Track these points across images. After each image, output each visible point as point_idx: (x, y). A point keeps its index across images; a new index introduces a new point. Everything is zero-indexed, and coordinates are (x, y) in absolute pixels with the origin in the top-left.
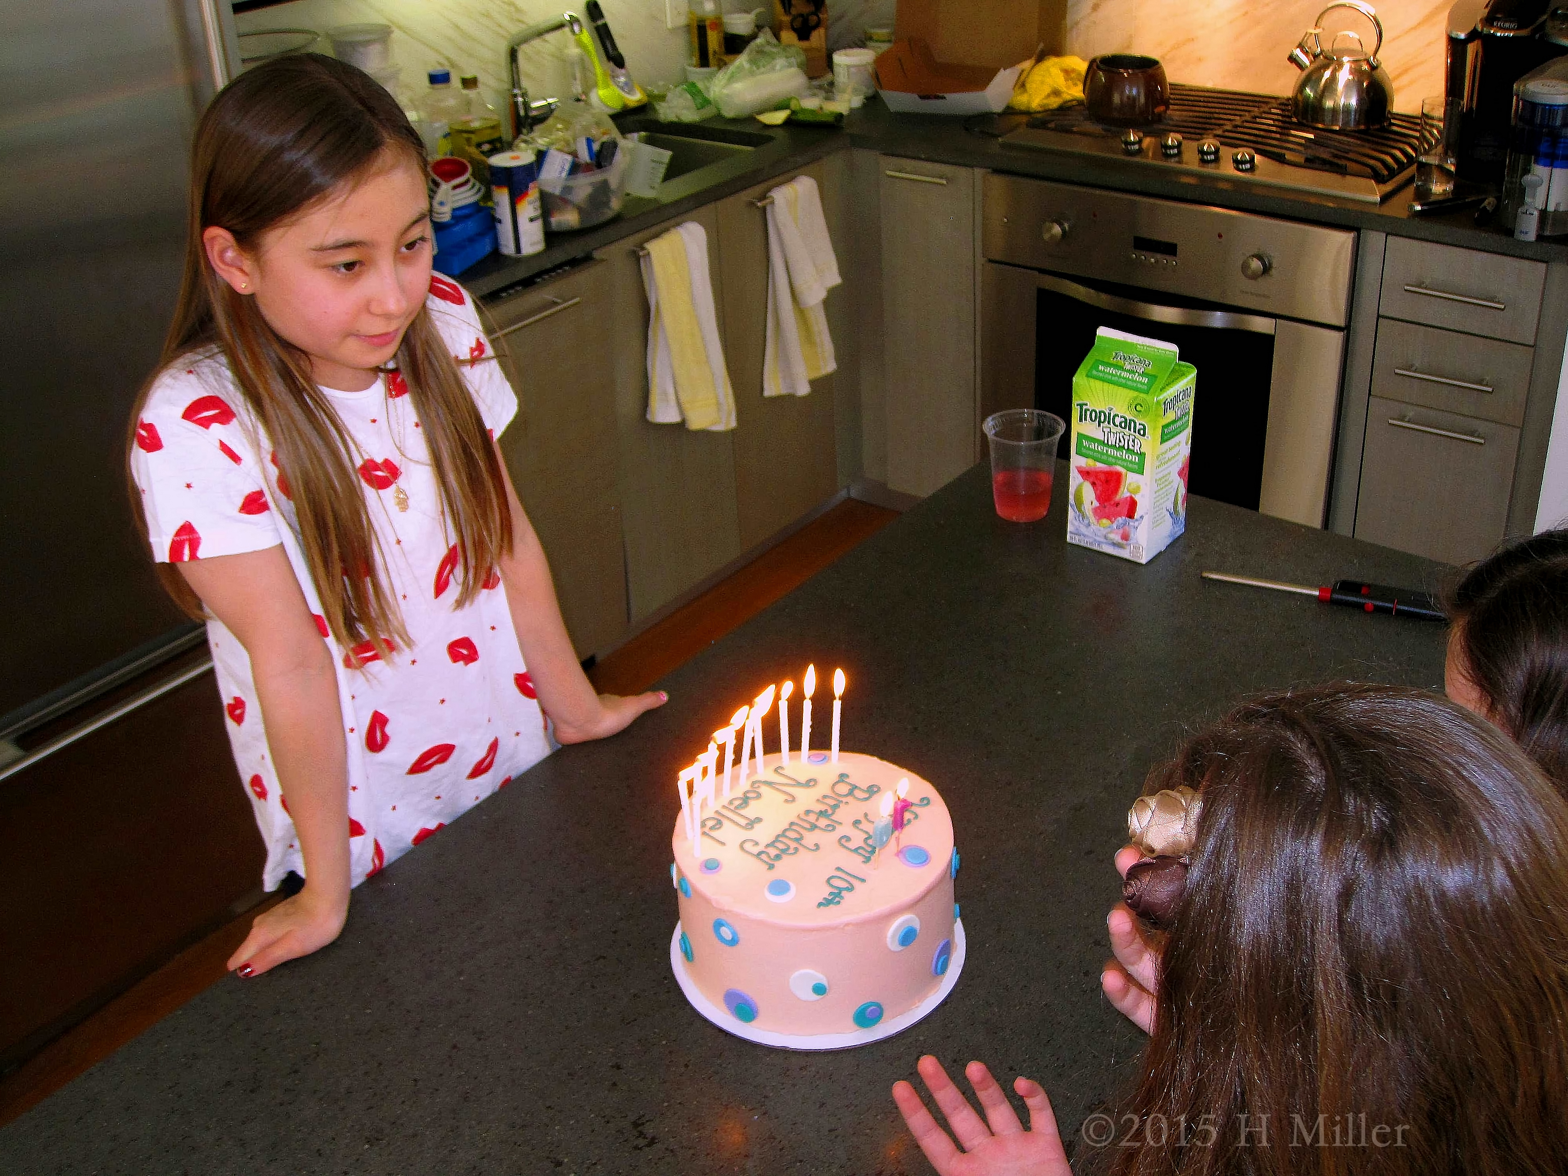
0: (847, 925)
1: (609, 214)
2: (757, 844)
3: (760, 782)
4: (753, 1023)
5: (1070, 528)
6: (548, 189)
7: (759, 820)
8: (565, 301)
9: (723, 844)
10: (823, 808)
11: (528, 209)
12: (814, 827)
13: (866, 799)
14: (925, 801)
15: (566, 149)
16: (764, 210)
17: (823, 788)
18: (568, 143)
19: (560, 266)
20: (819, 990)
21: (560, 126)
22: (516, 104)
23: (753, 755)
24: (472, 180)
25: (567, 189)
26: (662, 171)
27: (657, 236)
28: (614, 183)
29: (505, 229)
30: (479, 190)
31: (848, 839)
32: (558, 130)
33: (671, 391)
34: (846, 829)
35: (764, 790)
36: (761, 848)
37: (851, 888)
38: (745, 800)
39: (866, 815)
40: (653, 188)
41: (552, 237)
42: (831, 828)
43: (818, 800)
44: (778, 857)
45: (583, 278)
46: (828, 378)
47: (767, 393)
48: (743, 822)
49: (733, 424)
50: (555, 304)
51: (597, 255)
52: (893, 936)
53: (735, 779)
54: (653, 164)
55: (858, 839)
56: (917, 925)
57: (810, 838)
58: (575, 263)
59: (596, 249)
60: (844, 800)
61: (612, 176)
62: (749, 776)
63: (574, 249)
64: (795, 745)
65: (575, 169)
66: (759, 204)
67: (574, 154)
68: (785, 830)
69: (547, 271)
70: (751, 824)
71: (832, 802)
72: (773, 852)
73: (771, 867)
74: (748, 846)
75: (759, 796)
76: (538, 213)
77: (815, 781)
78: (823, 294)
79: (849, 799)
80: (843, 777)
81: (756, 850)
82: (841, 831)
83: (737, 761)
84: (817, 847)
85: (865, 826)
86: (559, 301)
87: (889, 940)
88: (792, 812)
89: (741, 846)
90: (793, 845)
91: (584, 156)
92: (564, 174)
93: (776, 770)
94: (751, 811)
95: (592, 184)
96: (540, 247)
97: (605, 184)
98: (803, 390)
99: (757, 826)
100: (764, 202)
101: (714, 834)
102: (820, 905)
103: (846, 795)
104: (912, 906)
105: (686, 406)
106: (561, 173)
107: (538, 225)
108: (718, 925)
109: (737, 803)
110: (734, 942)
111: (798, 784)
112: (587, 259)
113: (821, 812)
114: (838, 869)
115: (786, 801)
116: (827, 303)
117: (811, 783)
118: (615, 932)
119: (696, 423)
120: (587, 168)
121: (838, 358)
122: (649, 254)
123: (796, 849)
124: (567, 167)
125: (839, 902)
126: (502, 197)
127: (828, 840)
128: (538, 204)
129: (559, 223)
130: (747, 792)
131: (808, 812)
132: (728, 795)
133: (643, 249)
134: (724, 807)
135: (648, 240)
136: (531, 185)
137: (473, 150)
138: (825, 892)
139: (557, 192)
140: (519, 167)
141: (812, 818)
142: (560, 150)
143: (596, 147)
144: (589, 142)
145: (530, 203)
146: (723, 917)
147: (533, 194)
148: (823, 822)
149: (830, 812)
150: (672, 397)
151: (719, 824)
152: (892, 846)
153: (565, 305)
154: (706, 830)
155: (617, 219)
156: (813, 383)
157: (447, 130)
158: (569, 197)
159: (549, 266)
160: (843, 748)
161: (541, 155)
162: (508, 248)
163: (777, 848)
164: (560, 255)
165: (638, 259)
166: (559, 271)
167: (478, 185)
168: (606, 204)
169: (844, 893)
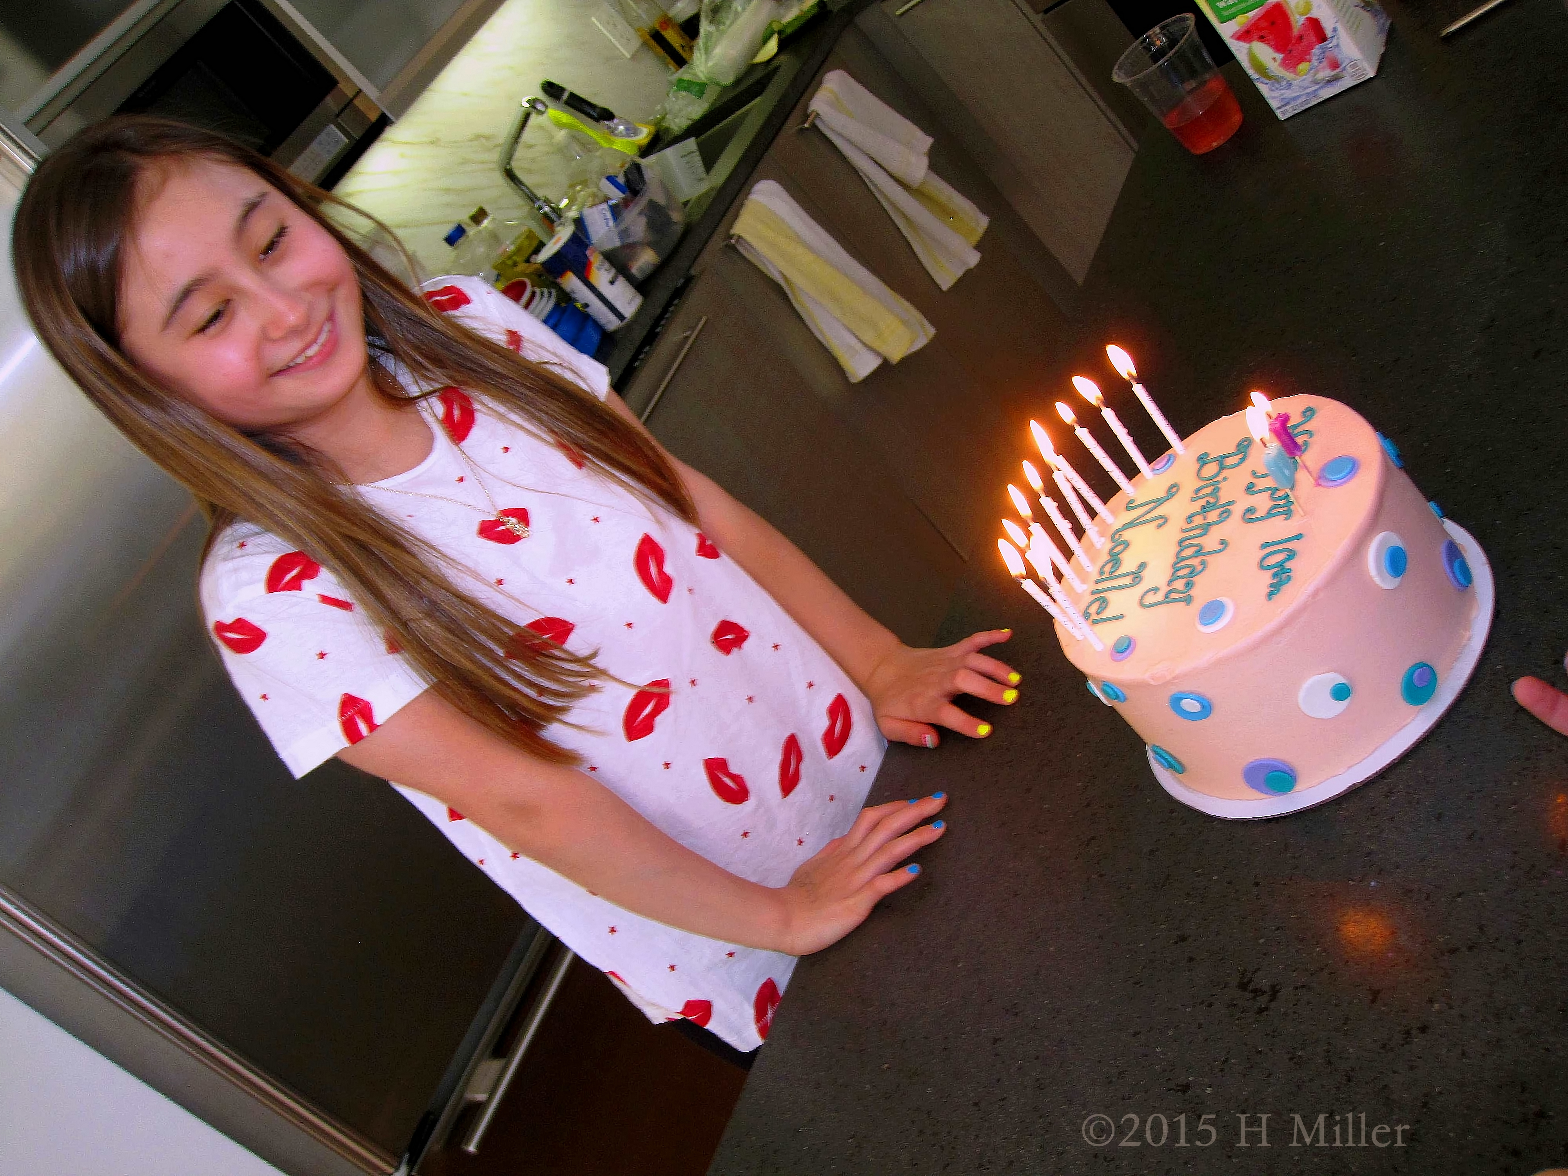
0: (1315, 594)
1: (679, 229)
2: (1155, 590)
3: (1119, 530)
4: (1298, 787)
5: (1274, 104)
6: (608, 247)
7: (1143, 566)
8: (693, 329)
9: (1120, 617)
10: (1203, 502)
11: (601, 276)
12: (1206, 528)
13: (1243, 460)
14: (1309, 413)
15: (597, 201)
16: (814, 126)
17: (1189, 484)
18: (594, 195)
19: (669, 303)
20: (1341, 693)
21: (578, 188)
22: (546, 215)
23: (1092, 513)
24: (538, 290)
25: (624, 234)
26: (697, 159)
27: (736, 216)
28: (661, 200)
29: (597, 308)
30: (550, 294)
31: (1250, 510)
32: (579, 192)
33: (853, 341)
34: (1243, 502)
35: (1127, 535)
36: (1164, 589)
37: (1291, 554)
38: (1115, 559)
39: (1254, 474)
40: (700, 180)
41: (642, 286)
42: (1226, 513)
43: (1193, 500)
44: (1189, 585)
45: (695, 298)
46: (988, 232)
47: (945, 287)
48: (1127, 580)
49: (931, 331)
50: (687, 338)
51: (693, 272)
52: (1379, 572)
53: (1090, 550)
54: (687, 159)
55: (1262, 502)
56: (1396, 541)
57: (1210, 542)
58: (679, 293)
59: (690, 267)
60: (1219, 478)
61: (654, 192)
62: (1102, 534)
63: (672, 280)
64: (1131, 471)
65: (616, 211)
66: (806, 125)
67: (607, 199)
68: (1179, 553)
69: (661, 317)
70: (1137, 576)
71: (1208, 490)
72: (1179, 584)
73: (1188, 600)
74: (1150, 599)
75: (1127, 544)
76: (613, 271)
77: (1174, 485)
78: (924, 162)
79: (1226, 473)
80: (1203, 460)
81: (1160, 597)
82: (1238, 510)
83: (1079, 531)
84: (1223, 542)
85: (1262, 484)
86: (688, 333)
87: (1377, 580)
88: (1173, 532)
89: (1143, 605)
90: (1195, 562)
91: (616, 195)
92: (611, 223)
93: (1128, 508)
94: (1129, 563)
95: (640, 213)
96: (638, 300)
97: (653, 206)
98: (973, 259)
99: (1146, 573)
100: (810, 120)
101: (1107, 614)
102: (1270, 595)
103: (1217, 474)
104: (1374, 523)
105: (876, 345)
106: (607, 225)
107: (621, 282)
108: (1176, 702)
109: (1107, 569)
110: (1207, 708)
111: (1158, 502)
112: (689, 280)
113: (1204, 507)
114: (1265, 546)
115: (1159, 526)
116: (933, 167)
117: (1173, 490)
118: (1088, 805)
119: (896, 355)
120: (626, 203)
121: (984, 210)
122: (739, 237)
123: (1204, 564)
124: (609, 215)
125: (1289, 578)
126: (571, 282)
127: (1232, 528)
128: (607, 265)
129: (640, 269)
130: (1113, 549)
131: (1190, 519)
132: (1092, 570)
133: (731, 237)
134: (1097, 582)
135: (731, 226)
136: (588, 253)
137: (522, 267)
138: (1266, 578)
139: (617, 243)
140: (566, 246)
141: (1198, 521)
142: (591, 206)
143: (621, 180)
144: (611, 179)
145: (599, 269)
146: (1174, 690)
147: (596, 260)
148: (1213, 516)
149: (1212, 500)
150: (859, 346)
151: (1104, 603)
152: (1304, 479)
153: (696, 333)
154: (1094, 617)
155: (688, 230)
156: (978, 247)
157: (495, 272)
158: (631, 240)
159: (659, 311)
160: (1183, 435)
161: (579, 222)
162: (612, 323)
163: (1182, 577)
164: (661, 295)
165: (733, 248)
166: (671, 309)
167: (546, 291)
168: (669, 222)
169: (1288, 565)
